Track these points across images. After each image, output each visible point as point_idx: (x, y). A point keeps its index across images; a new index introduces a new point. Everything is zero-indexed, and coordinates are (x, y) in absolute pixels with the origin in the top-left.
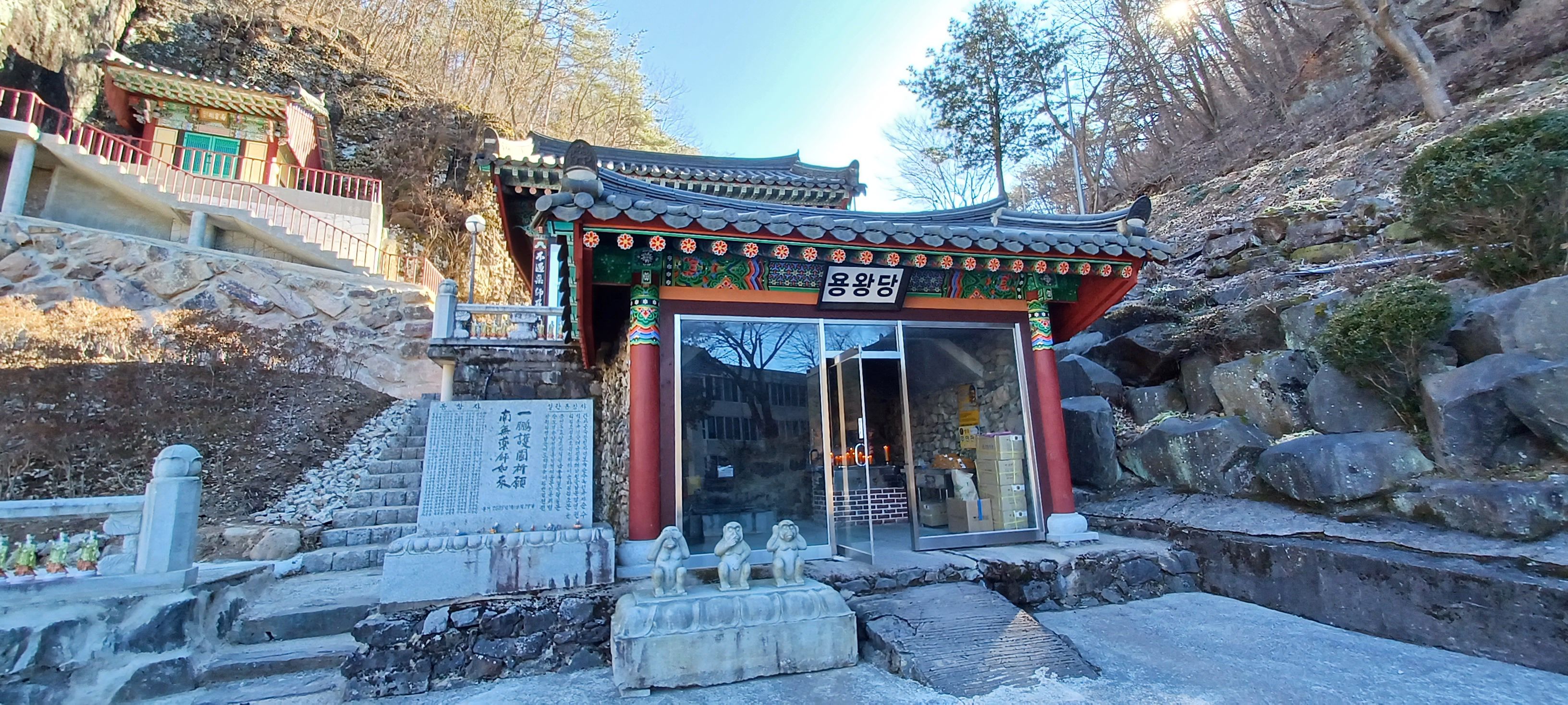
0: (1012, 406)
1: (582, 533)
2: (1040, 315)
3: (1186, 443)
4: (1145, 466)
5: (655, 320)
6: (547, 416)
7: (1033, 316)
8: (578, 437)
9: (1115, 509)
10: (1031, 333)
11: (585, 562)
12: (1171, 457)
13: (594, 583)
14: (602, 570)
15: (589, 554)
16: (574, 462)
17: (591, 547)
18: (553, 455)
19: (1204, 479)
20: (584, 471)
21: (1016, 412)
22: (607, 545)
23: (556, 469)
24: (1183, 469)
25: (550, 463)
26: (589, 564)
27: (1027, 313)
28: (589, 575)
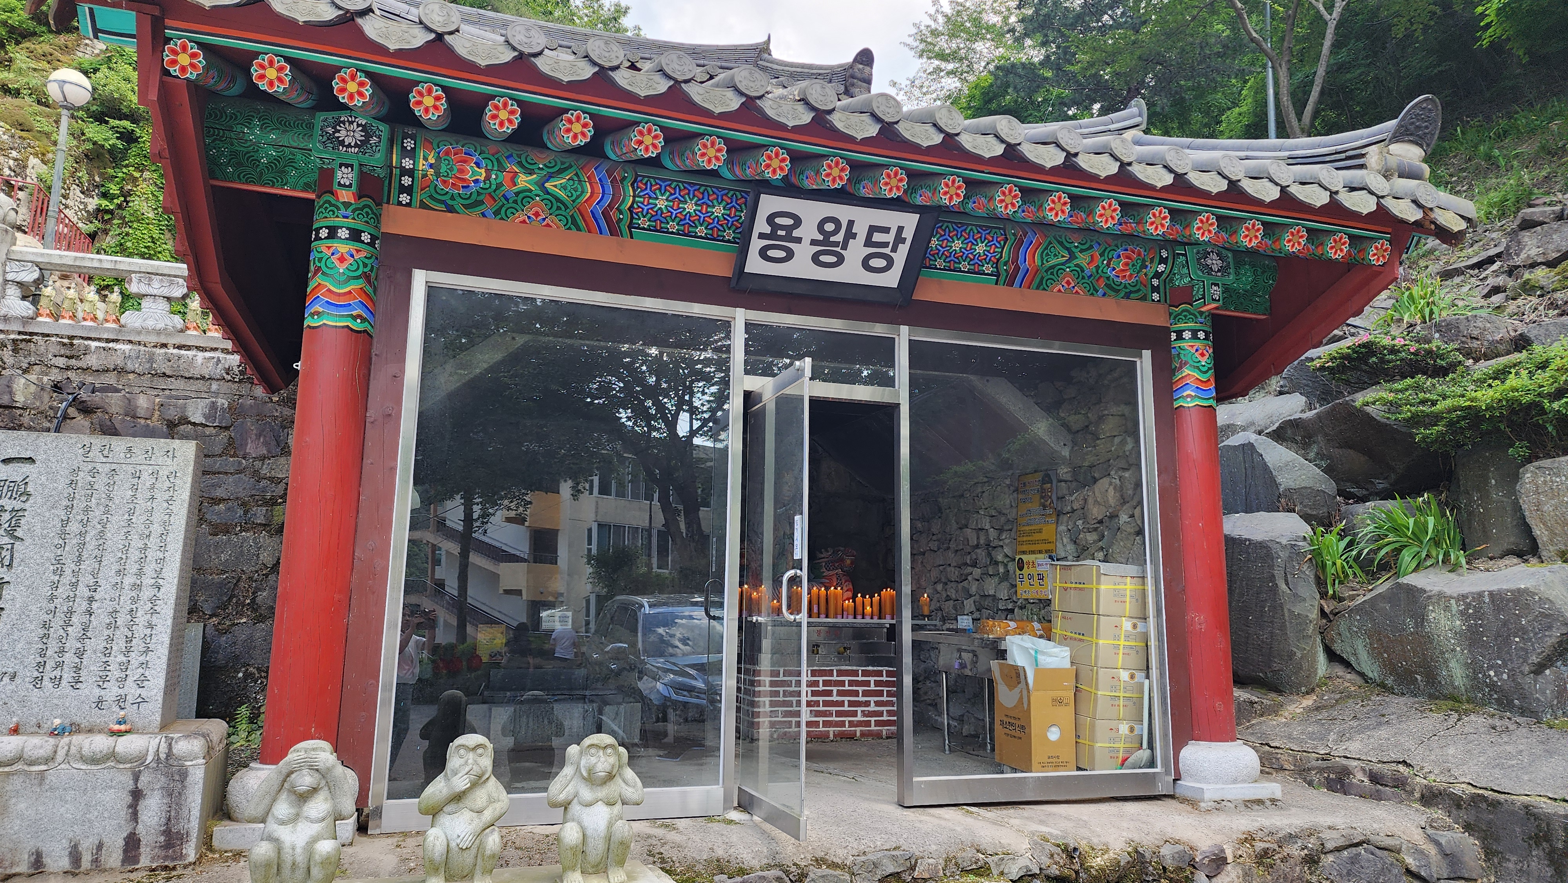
0: (1124, 518)
1: (129, 745)
2: (1195, 336)
3: (1462, 613)
4: (1375, 653)
5: (366, 276)
6: (75, 471)
7: (1180, 337)
8: (149, 523)
9: (1311, 735)
10: (1173, 372)
11: (124, 813)
12: (1429, 638)
13: (145, 861)
14: (167, 832)
15: (137, 795)
16: (129, 580)
17: (144, 779)
18: (79, 560)
19: (1493, 686)
20: (153, 600)
21: (1130, 529)
22: (183, 775)
23: (83, 591)
24: (1453, 664)
25: (68, 577)
26: (135, 817)
27: (1167, 331)
28: (132, 844)
